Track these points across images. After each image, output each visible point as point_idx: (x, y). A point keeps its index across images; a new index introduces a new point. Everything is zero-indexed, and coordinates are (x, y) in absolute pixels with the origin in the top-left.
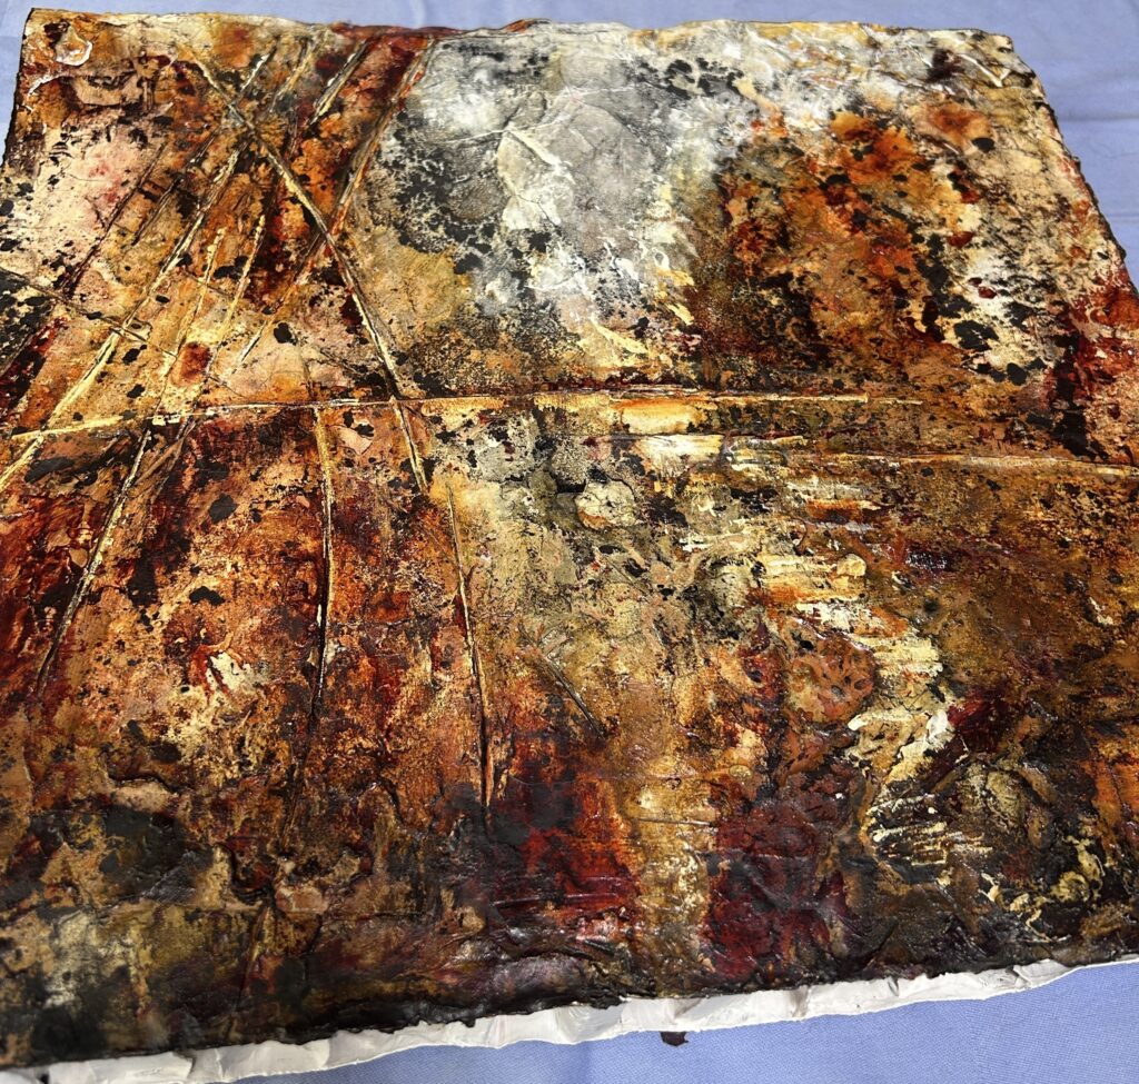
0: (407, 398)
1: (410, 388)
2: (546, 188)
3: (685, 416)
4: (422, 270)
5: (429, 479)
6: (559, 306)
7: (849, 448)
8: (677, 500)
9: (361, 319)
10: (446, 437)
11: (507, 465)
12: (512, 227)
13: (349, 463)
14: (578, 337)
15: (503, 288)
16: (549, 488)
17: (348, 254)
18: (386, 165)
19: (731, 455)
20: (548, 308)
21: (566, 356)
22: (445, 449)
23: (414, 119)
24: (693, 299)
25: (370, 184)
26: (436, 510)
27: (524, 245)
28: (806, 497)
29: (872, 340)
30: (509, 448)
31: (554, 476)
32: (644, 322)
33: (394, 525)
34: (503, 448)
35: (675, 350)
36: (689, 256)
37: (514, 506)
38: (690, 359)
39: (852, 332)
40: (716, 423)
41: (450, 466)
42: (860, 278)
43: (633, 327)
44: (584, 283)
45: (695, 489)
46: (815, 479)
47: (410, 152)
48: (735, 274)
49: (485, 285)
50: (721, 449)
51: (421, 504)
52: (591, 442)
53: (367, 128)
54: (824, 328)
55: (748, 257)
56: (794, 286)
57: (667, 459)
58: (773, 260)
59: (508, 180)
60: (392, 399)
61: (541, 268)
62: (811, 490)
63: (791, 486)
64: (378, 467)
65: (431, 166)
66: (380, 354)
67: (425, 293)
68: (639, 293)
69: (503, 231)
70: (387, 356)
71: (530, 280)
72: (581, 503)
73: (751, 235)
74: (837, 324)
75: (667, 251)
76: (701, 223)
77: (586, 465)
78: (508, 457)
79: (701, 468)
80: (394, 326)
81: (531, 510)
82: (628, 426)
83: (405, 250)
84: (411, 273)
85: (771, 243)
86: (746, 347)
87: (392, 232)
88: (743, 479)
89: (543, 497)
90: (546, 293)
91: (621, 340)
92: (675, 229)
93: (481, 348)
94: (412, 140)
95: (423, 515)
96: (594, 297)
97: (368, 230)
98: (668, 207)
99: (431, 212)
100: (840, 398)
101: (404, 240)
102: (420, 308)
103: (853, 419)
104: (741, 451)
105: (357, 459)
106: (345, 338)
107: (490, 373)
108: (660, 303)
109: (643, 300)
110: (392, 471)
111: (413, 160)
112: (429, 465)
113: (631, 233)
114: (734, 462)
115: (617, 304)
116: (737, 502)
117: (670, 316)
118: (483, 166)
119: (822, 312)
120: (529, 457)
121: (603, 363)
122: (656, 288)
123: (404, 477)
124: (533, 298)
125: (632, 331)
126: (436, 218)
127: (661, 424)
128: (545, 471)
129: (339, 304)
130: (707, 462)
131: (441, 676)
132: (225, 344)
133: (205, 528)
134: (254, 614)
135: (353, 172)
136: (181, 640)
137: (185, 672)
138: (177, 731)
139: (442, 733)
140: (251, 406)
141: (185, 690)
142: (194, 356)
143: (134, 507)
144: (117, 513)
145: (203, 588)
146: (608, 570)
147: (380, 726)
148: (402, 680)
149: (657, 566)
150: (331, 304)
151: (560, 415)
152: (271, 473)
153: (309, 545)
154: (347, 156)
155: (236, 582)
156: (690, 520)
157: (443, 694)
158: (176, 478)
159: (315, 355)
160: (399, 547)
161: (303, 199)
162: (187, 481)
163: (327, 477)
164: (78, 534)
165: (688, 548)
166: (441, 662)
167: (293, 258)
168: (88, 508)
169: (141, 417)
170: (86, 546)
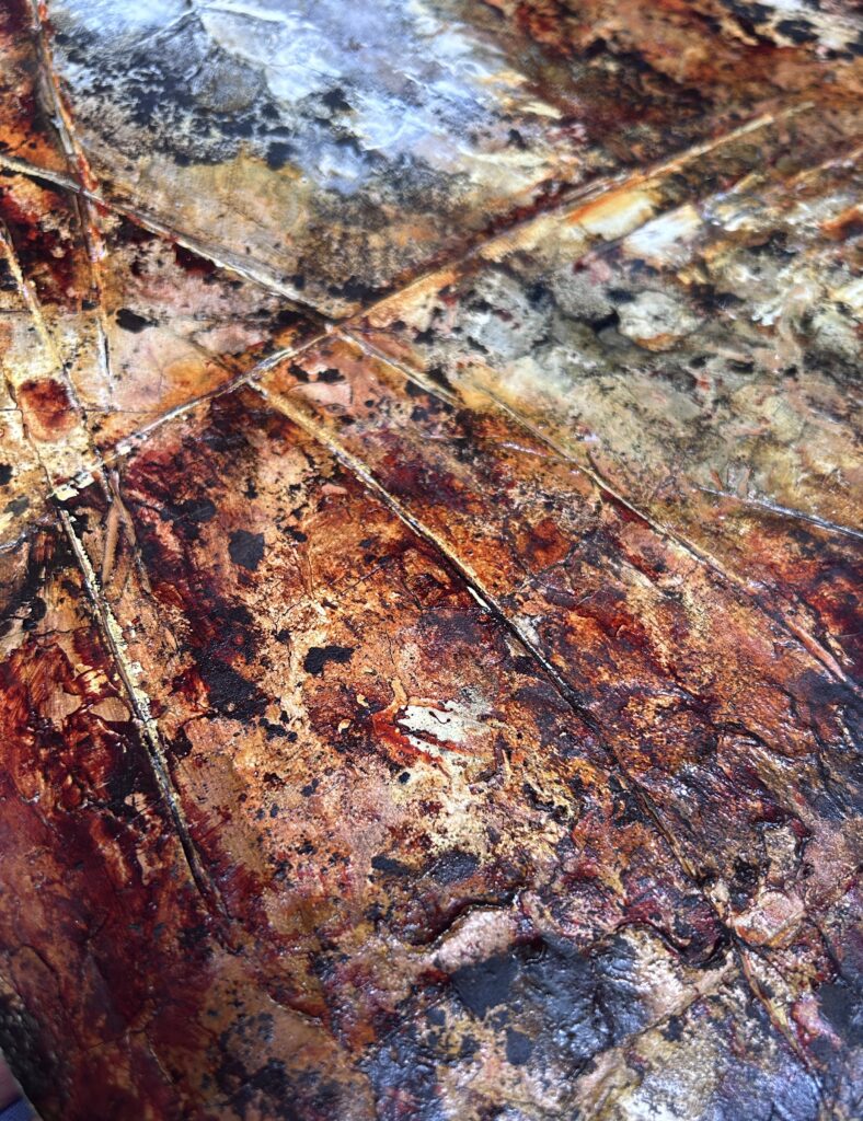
0: (344, 319)
1: (337, 307)
2: (295, 46)
3: (641, 202)
4: (232, 182)
5: (452, 390)
6: (417, 154)
7: (800, 166)
8: (712, 282)
9: (211, 263)
10: (427, 337)
11: (519, 333)
12: (293, 98)
13: (347, 420)
14: (466, 175)
15: (339, 162)
16: (583, 334)
17: (129, 201)
18: (86, 93)
19: (715, 219)
20: (408, 160)
21: (472, 197)
22: (438, 351)
23: (78, 36)
24: (540, 93)
25: (86, 120)
26: (491, 418)
27: (323, 111)
28: (812, 225)
29: (723, 69)
30: (506, 316)
31: (577, 320)
32: (515, 134)
33: (461, 458)
34: (498, 319)
35: (569, 147)
36: (498, 56)
37: (565, 370)
38: (591, 149)
39: (700, 68)
40: (672, 195)
41: (460, 365)
42: (661, 19)
43: (510, 142)
44: (420, 121)
45: (717, 265)
46: (803, 206)
47: (104, 70)
48: (554, 57)
49: (316, 168)
50: (700, 217)
51: (469, 421)
52: (580, 268)
53: (29, 66)
54: (675, 74)
55: (549, 38)
56: (614, 48)
57: (664, 249)
58: (574, 32)
59: (246, 54)
60: (329, 328)
61: (362, 125)
62: (809, 216)
63: (791, 221)
64: (384, 407)
65: (142, 75)
66: (265, 289)
67: (259, 204)
68: (483, 109)
69: (286, 106)
70: (278, 287)
71: (362, 143)
72: (629, 331)
73: (534, 18)
74: (681, 66)
75: (473, 59)
76: (478, 23)
77: (598, 292)
78: (512, 324)
79: (702, 244)
80: (255, 252)
81: (587, 365)
82: (600, 235)
83: (193, 171)
84: (224, 191)
85: (558, 18)
86: (629, 117)
87: (161, 159)
88: (748, 235)
89: (585, 346)
90: (392, 148)
91: (510, 159)
92: (460, 37)
93: (375, 231)
94: (95, 57)
95: (483, 430)
96: (444, 131)
97: (130, 168)
98: (433, 20)
99: (187, 120)
100: (748, 128)
101: (183, 161)
102: (267, 220)
103: (776, 141)
104: (720, 211)
105: (350, 410)
106: (210, 291)
107: (409, 252)
108: (512, 109)
109: (494, 114)
110: (404, 404)
111: (115, 77)
112: (437, 374)
113: (421, 56)
114: (723, 224)
115: (472, 128)
116: (763, 258)
117: (531, 118)
118: (203, 51)
119: (659, 61)
120: (533, 314)
121: (515, 188)
122: (495, 98)
123: (422, 403)
124: (382, 158)
125: (512, 147)
126: (199, 123)
127: (625, 219)
128: (562, 319)
129: (170, 258)
130: (701, 235)
131: (667, 582)
132: (68, 365)
133: (247, 582)
134: (401, 642)
135: (54, 117)
136: (343, 725)
137: (384, 758)
138: (443, 832)
139: (730, 639)
140: (169, 417)
141: (404, 778)
142: (42, 397)
143: (128, 609)
144: (114, 629)
145: (313, 651)
146: (719, 382)
147: (660, 673)
148: (633, 612)
149: (759, 353)
150: (160, 263)
151: (524, 257)
152: (266, 477)
153: (390, 533)
154: (32, 102)
155: (346, 620)
156: (742, 295)
157: (689, 599)
158: (152, 548)
159: (191, 326)
160: (490, 477)
161: (16, 167)
162: (171, 542)
163: (335, 448)
164: (82, 684)
165: (768, 321)
166: (655, 569)
167: (65, 234)
168: (66, 645)
169: (37, 500)
170: (109, 691)
